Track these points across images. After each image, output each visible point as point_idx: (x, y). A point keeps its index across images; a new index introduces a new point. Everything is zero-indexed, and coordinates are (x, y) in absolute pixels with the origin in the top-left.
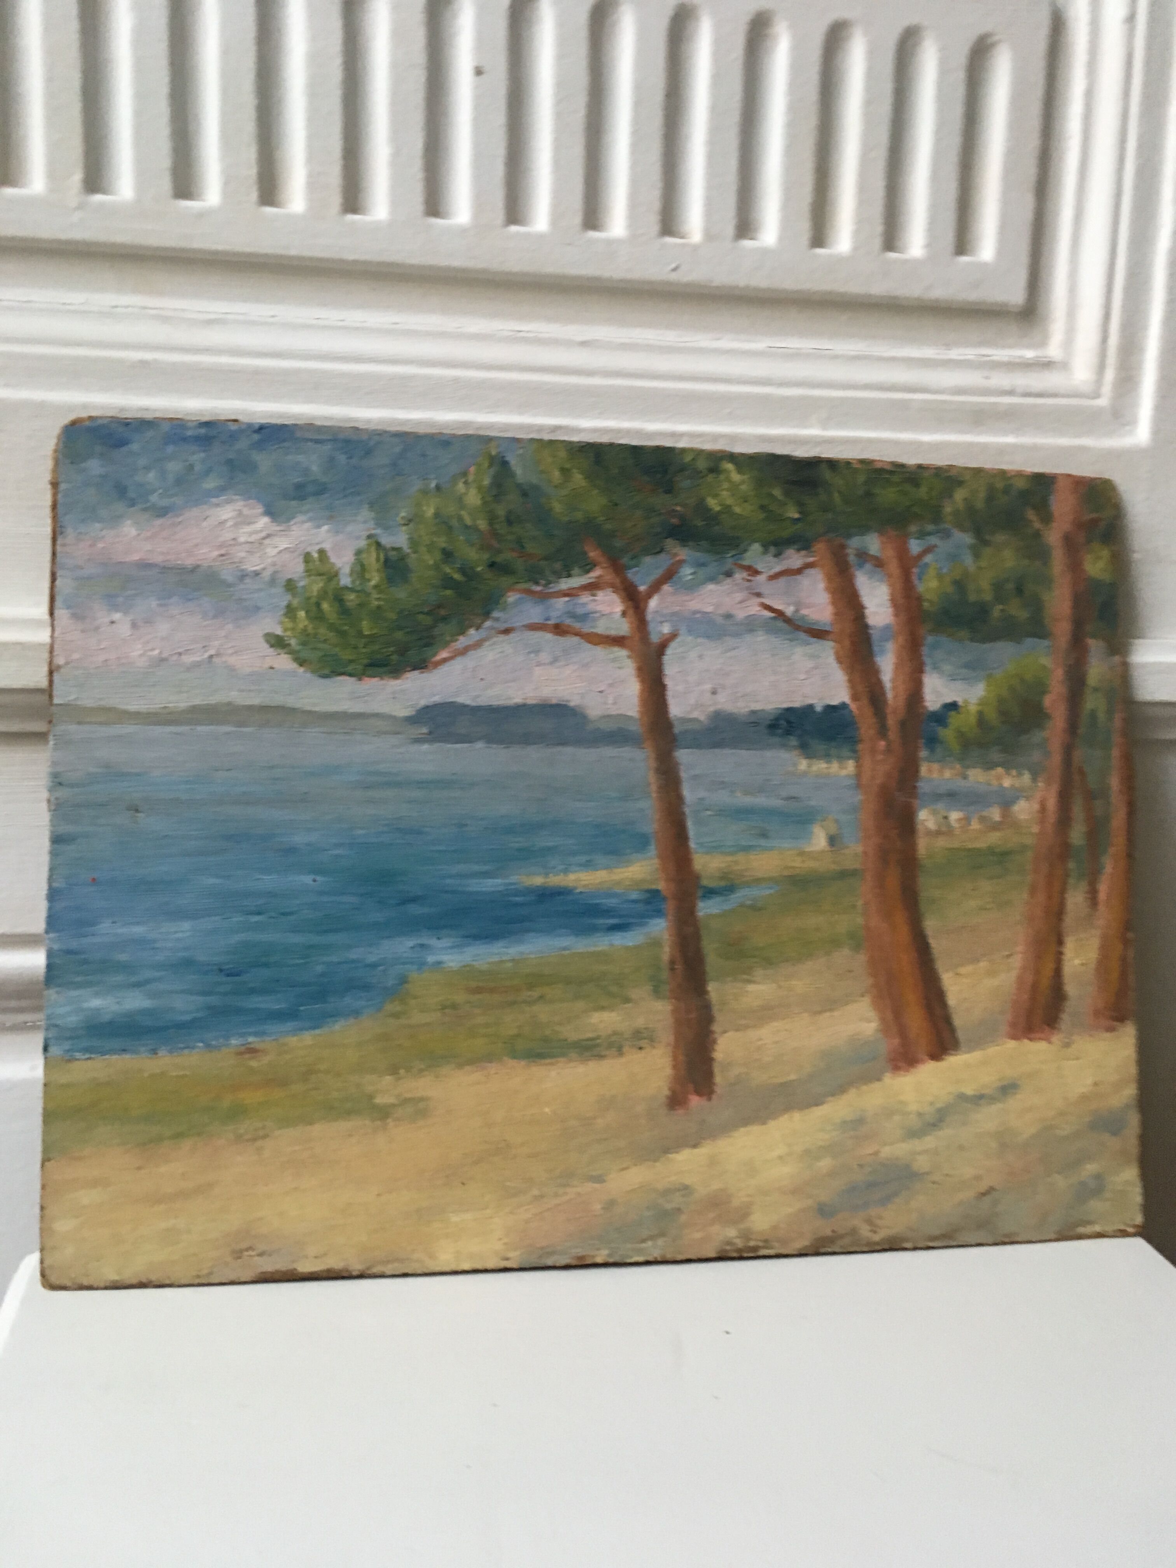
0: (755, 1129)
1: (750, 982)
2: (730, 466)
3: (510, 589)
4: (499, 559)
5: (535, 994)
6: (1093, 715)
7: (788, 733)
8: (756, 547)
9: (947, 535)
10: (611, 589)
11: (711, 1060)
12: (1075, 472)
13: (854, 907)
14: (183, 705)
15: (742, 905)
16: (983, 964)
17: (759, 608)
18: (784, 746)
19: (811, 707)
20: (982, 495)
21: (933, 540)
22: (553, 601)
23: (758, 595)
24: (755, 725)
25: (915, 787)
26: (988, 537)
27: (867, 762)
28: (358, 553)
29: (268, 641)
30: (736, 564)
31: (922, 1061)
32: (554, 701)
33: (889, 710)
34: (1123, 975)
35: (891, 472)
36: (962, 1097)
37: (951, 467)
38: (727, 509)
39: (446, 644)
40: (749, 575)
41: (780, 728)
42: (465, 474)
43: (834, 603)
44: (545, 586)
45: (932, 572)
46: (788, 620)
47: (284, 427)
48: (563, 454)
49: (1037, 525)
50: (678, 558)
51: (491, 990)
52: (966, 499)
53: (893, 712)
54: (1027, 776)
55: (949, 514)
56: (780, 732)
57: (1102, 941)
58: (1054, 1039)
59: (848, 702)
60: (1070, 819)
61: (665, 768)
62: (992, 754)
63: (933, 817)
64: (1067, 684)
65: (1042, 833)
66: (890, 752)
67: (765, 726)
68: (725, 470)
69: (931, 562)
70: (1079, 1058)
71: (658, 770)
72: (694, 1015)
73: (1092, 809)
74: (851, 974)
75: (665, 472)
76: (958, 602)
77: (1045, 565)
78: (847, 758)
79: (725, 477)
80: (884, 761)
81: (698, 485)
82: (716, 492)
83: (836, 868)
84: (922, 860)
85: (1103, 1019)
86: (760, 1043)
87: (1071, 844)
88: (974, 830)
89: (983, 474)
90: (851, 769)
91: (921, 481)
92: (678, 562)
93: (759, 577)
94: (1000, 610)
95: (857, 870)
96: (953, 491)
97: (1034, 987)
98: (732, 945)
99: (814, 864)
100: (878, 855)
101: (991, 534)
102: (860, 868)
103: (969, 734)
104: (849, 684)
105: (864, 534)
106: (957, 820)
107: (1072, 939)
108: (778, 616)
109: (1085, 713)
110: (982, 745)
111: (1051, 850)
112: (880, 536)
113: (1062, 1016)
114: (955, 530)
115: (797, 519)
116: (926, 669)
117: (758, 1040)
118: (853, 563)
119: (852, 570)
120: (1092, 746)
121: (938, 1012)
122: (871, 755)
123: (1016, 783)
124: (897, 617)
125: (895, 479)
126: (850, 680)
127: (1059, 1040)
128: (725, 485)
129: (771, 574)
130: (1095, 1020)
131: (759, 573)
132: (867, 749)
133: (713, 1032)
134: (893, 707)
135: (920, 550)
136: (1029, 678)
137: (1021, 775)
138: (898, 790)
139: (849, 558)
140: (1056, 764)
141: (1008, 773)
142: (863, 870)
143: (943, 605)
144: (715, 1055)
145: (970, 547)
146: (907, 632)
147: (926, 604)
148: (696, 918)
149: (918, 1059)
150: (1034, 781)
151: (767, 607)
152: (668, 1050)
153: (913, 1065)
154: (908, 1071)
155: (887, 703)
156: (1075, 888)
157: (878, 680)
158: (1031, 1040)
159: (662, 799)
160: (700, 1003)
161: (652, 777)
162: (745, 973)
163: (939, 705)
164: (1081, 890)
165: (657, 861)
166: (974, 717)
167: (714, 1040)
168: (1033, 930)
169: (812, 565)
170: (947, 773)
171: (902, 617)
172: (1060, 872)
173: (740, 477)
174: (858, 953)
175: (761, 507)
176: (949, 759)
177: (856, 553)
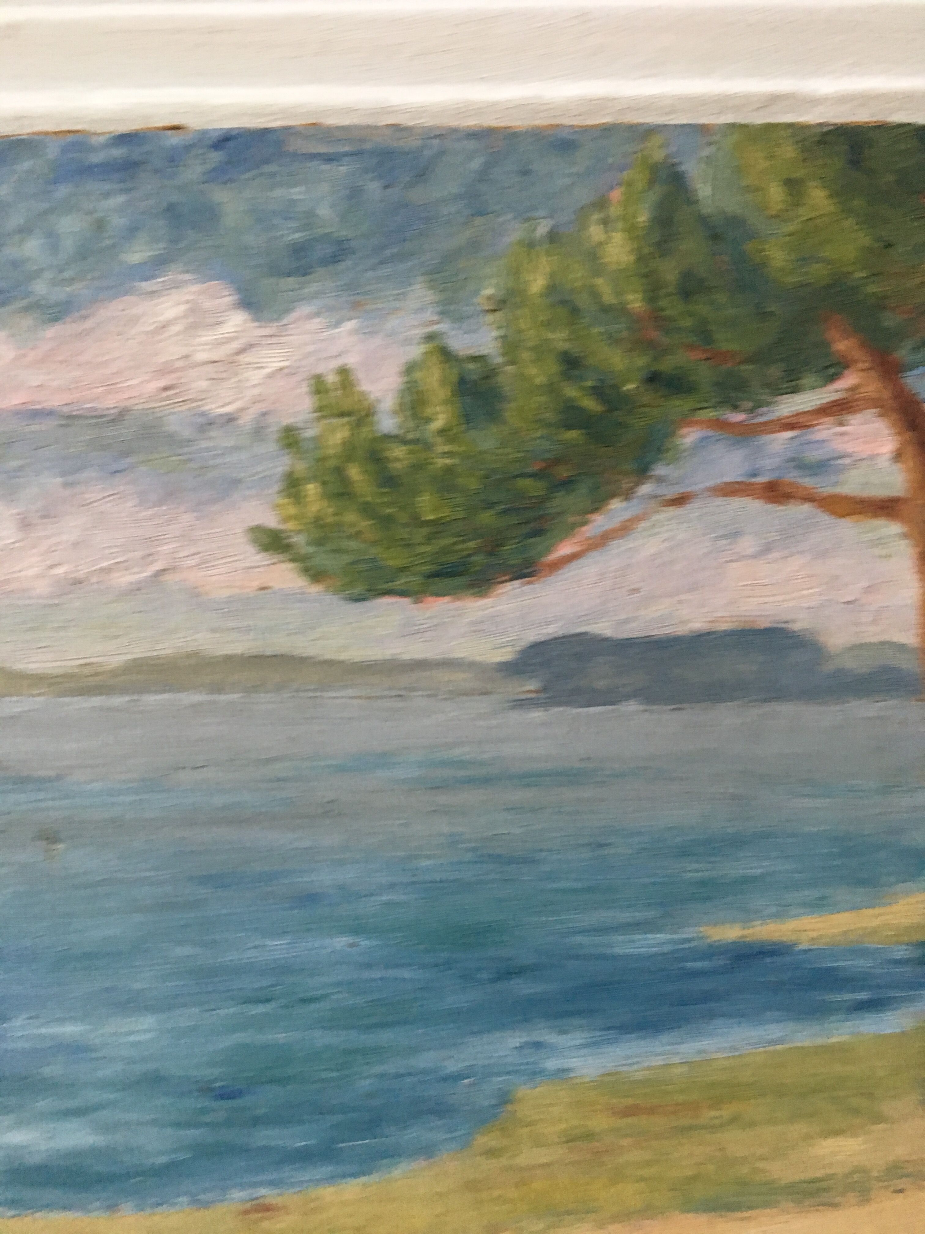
3: (686, 421)
4: (667, 365)
5: (726, 1112)
10: (874, 410)
14: (116, 661)
22: (767, 438)
28: (410, 368)
29: (255, 541)
32: (764, 624)
39: (572, 528)
42: (601, 204)
44: (751, 411)
47: (264, 133)
48: (789, 151)
51: (651, 1111)
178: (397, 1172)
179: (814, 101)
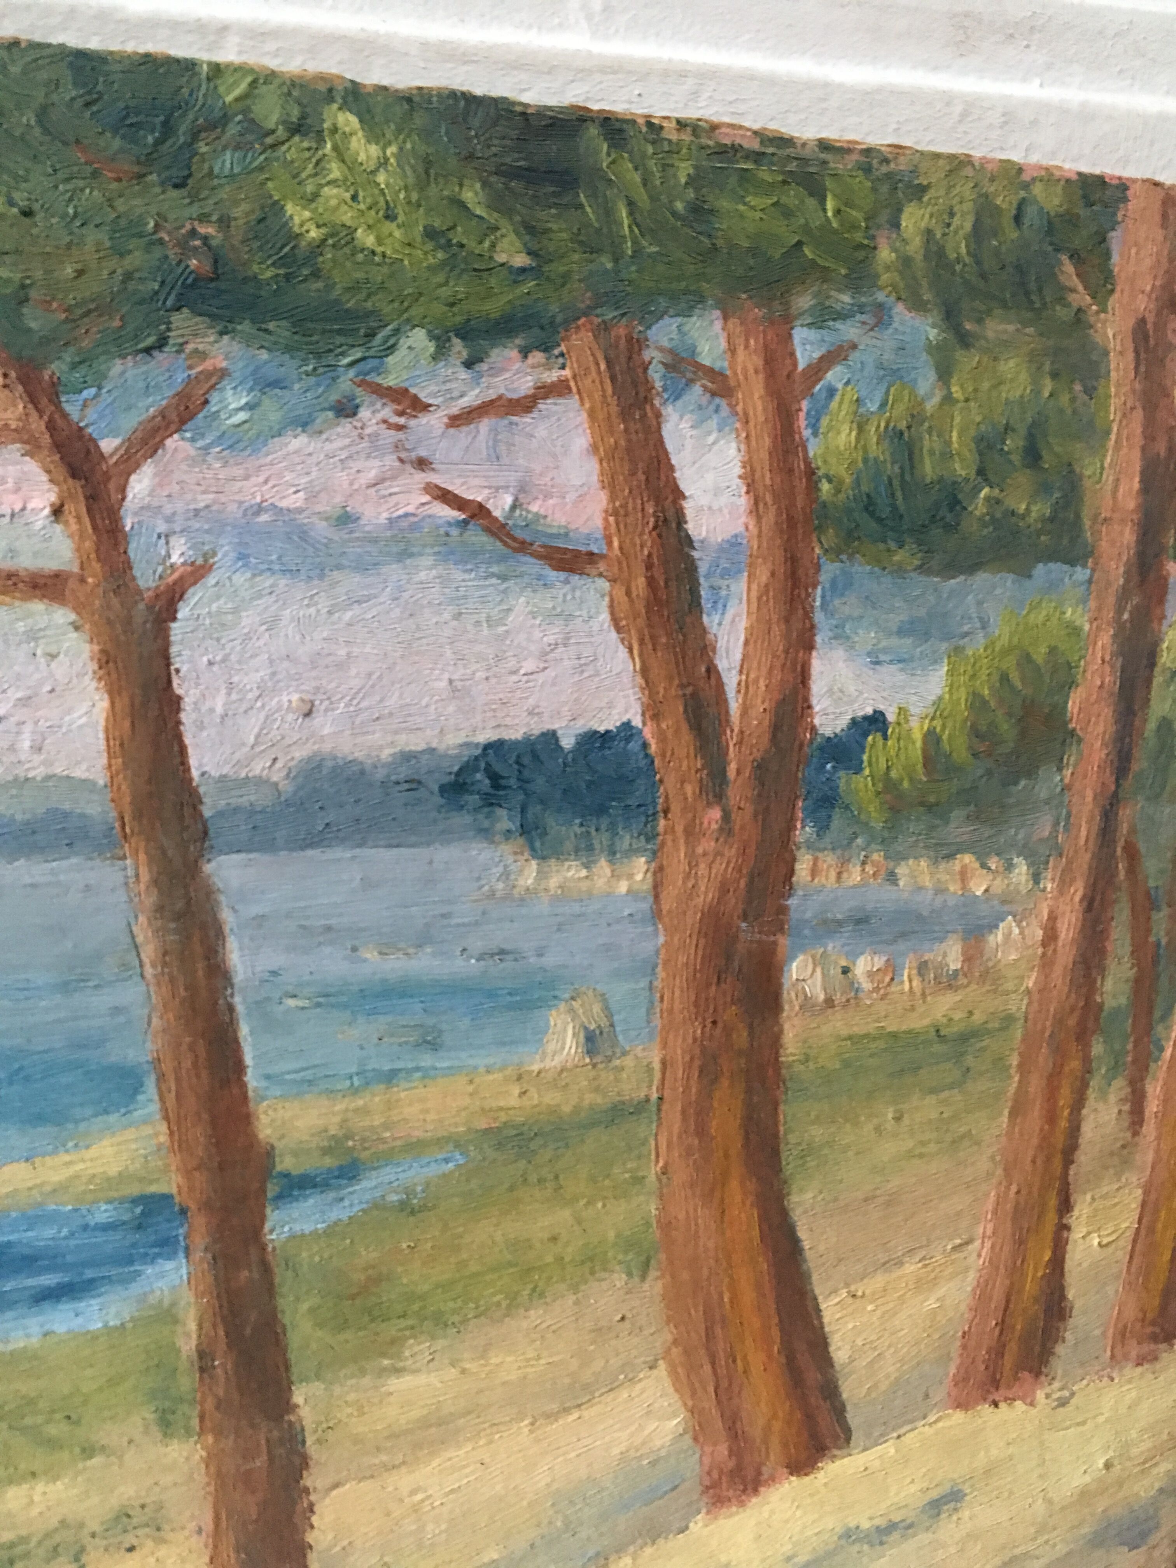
1: (398, 1371)
2: (348, 121)
6: (1166, 727)
7: (490, 802)
8: (419, 340)
9: (880, 316)
11: (303, 1549)
13: (638, 1180)
15: (378, 1205)
16: (910, 1268)
17: (426, 498)
18: (485, 833)
19: (551, 737)
20: (964, 223)
21: (849, 331)
23: (422, 464)
24: (414, 786)
25: (783, 910)
26: (971, 327)
27: (677, 858)
30: (362, 384)
31: (773, 1479)
33: (731, 739)
35: (758, 157)
36: (852, 1535)
38: (342, 237)
40: (401, 414)
41: (471, 793)
43: (610, 483)
45: (842, 410)
46: (497, 529)
49: (1081, 297)
50: (208, 365)
52: (929, 232)
53: (740, 743)
54: (1022, 869)
55: (888, 268)
56: (473, 799)
57: (1146, 1193)
58: (1040, 1395)
59: (637, 722)
60: (1102, 952)
61: (180, 905)
62: (952, 825)
63: (819, 971)
64: (1119, 665)
65: (1043, 989)
66: (730, 832)
67: (436, 788)
68: (335, 130)
69: (840, 386)
70: (1083, 1423)
71: (160, 909)
72: (260, 1462)
73: (1149, 931)
74: (627, 1324)
75: (168, 129)
76: (896, 483)
77: (1090, 391)
78: (632, 852)
79: (335, 148)
80: (718, 853)
81: (261, 169)
82: (310, 188)
83: (599, 1100)
84: (790, 1065)
85: (1134, 1342)
86: (419, 1497)
87: (1101, 1006)
88: (902, 993)
89: (968, 171)
90: (639, 877)
91: (829, 183)
92: (208, 375)
93: (424, 419)
94: (987, 499)
95: (647, 1100)
96: (900, 211)
97: (1008, 1301)
98: (353, 1297)
99: (552, 1098)
100: (697, 1063)
101: (980, 321)
102: (655, 1096)
103: (906, 784)
104: (640, 680)
105: (687, 313)
106: (870, 975)
107: (1088, 1197)
108: (472, 516)
109: (1152, 725)
110: (930, 808)
111: (1059, 1021)
112: (726, 318)
113: (1060, 1349)
114: (900, 308)
115: (523, 270)
116: (818, 639)
117: (413, 1492)
118: (658, 385)
119: (657, 402)
120: (1158, 796)
121: (813, 1377)
122: (687, 843)
123: (999, 885)
124: (759, 518)
125: (765, 174)
126: (645, 672)
127: (1048, 1396)
128: (335, 171)
129: (455, 411)
130: (1119, 1347)
131: (426, 407)
132: (679, 829)
133: (307, 1491)
134: (742, 732)
135: (816, 355)
136: (1040, 654)
137: (1009, 867)
138: (745, 917)
139: (650, 371)
140: (1082, 841)
141: (984, 866)
142: (660, 1099)
143: (865, 488)
144: (311, 1537)
145: (932, 349)
146: (779, 554)
147: (825, 486)
148: (263, 1248)
149: (765, 1477)
150: (1036, 878)
151: (445, 496)
152: (198, 1543)
153: (756, 1491)
154: (742, 1504)
155: (728, 721)
156: (1103, 1095)
157: (708, 670)
158: (996, 1404)
159: (172, 980)
160: (276, 1434)
161: (143, 932)
162: (384, 1355)
163: (843, 722)
164: (1112, 1098)
165: (163, 1127)
166: (919, 744)
167: (311, 1509)
168: (1014, 1188)
169: (559, 389)
170: (855, 875)
171: (770, 518)
172: (1075, 1064)
173: (374, 150)
174: (643, 1277)
175: (430, 234)
176: (859, 841)
177: (668, 359)
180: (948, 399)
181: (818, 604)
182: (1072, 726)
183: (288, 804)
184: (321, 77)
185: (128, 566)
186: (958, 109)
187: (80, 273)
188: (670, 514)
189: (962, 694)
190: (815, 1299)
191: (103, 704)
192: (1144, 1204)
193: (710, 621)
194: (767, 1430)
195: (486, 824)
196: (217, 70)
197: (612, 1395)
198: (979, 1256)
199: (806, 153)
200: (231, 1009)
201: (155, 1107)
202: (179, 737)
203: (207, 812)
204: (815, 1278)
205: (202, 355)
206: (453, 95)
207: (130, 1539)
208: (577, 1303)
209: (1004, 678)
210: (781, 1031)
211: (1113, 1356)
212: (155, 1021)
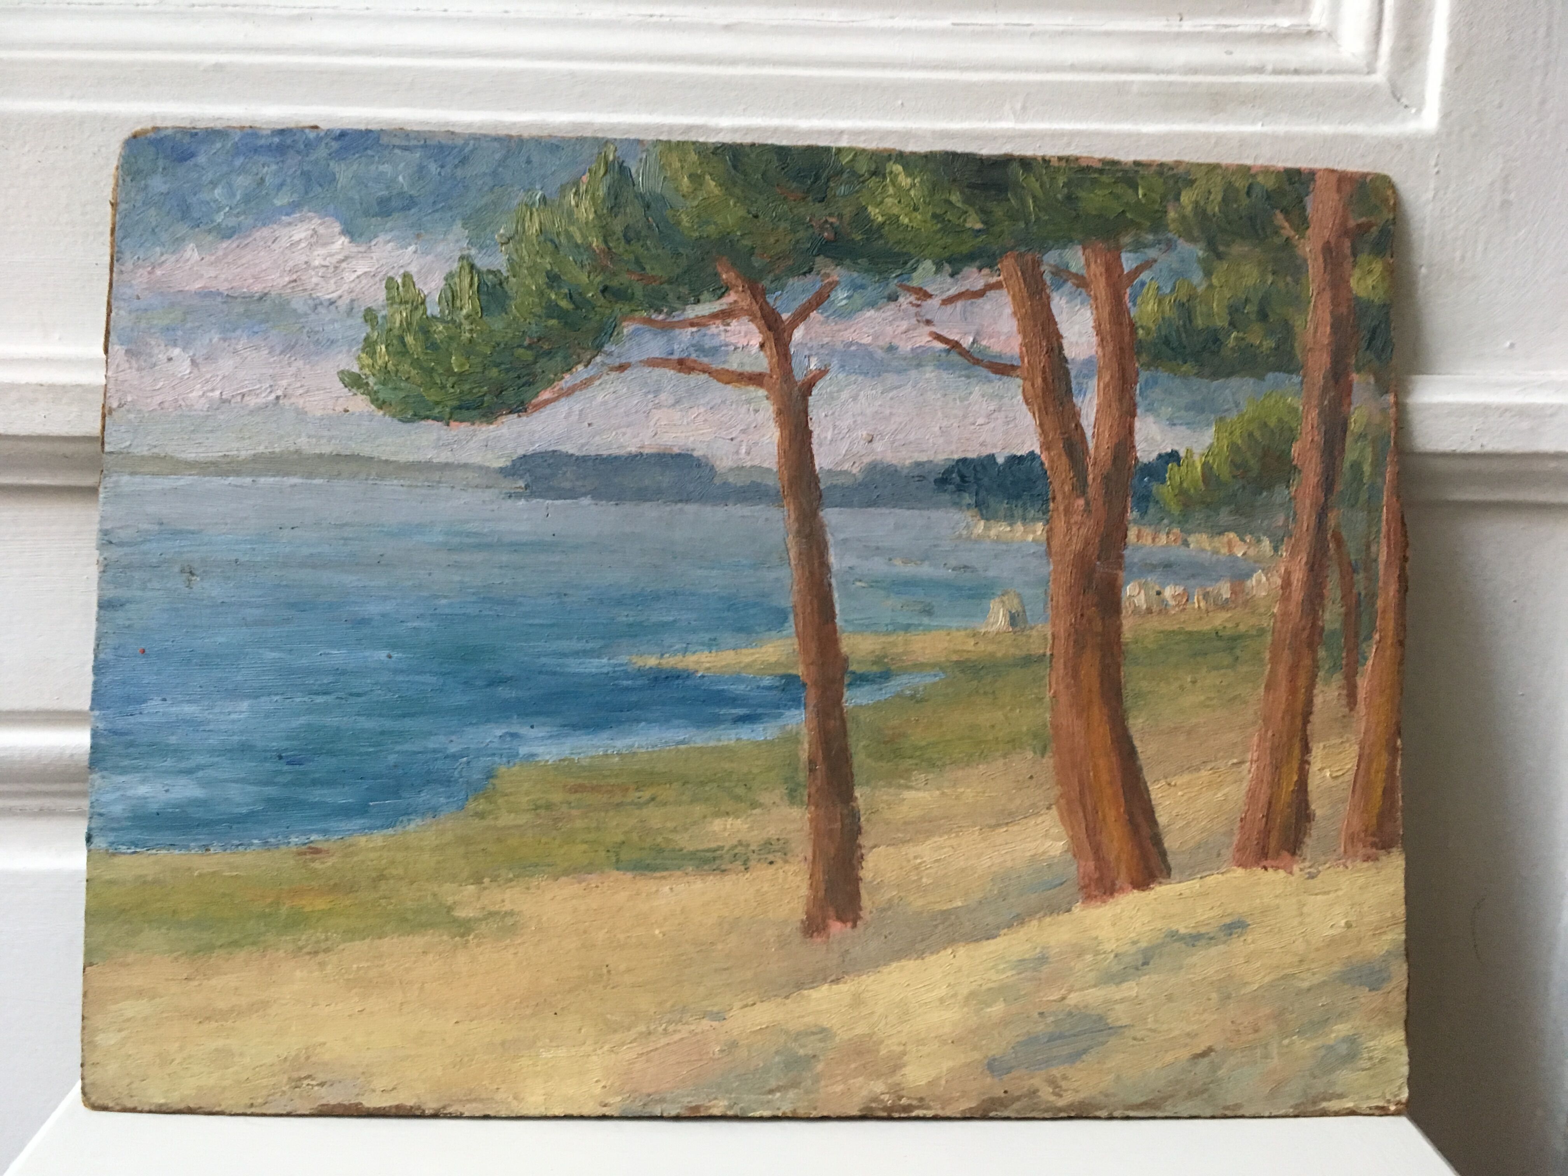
0: (910, 965)
1: (909, 788)
2: (898, 168)
3: (625, 318)
4: (614, 283)
5: (647, 794)
6: (1356, 466)
7: (960, 489)
8: (928, 265)
9: (1170, 245)
10: (748, 317)
11: (858, 879)
12: (1340, 167)
13: (1040, 700)
14: (244, 454)
15: (899, 695)
16: (1204, 773)
17: (930, 339)
18: (957, 505)
19: (992, 457)
20: (1217, 196)
21: (1152, 253)
22: (677, 331)
23: (928, 322)
24: (921, 479)
25: (1121, 557)
26: (1221, 248)
27: (1060, 524)
28: (449, 277)
29: (342, 380)
30: (901, 286)
31: (1122, 890)
32: (676, 450)
33: (1090, 462)
34: (1388, 792)
35: (1101, 171)
36: (1174, 936)
37: (1178, 163)
38: (893, 220)
39: (551, 383)
40: (918, 299)
41: (951, 484)
42: (576, 183)
43: (1023, 331)
44: (669, 314)
45: (1149, 293)
46: (965, 353)
47: (367, 133)
48: (693, 157)
49: (1288, 231)
50: (830, 279)
51: (594, 789)
52: (1197, 203)
53: (1094, 464)
54: (1266, 544)
55: (1174, 221)
56: (951, 487)
57: (1362, 748)
58: (1296, 868)
59: (1038, 451)
60: (1321, 596)
61: (808, 531)
62: (1221, 515)
63: (1143, 592)
64: (1323, 430)
65: (1285, 614)
66: (1090, 511)
67: (932, 480)
68: (891, 172)
69: (1148, 281)
70: (1327, 893)
71: (798, 532)
72: (837, 825)
73: (1352, 585)
74: (1034, 781)
75: (817, 178)
76: (1182, 329)
77: (1297, 282)
78: (1034, 520)
79: (891, 180)
80: (1082, 523)
81: (857, 192)
82: (879, 199)
83: (1017, 652)
84: (1127, 644)
85: (1360, 845)
86: (919, 861)
87: (1323, 629)
88: (1194, 609)
89: (1219, 171)
90: (1039, 533)
91: (1139, 181)
92: (830, 284)
93: (929, 301)
94: (1236, 338)
95: (1044, 655)
96: (1179, 194)
97: (1270, 803)
98: (885, 743)
99: (991, 648)
100: (1072, 638)
101: (1228, 245)
102: (1048, 653)
103: (1192, 491)
104: (1039, 430)
105: (1064, 247)
106: (1174, 597)
107: (1321, 745)
108: (953, 347)
109: (1347, 464)
110: (1208, 505)
111: (1295, 635)
112: (1084, 249)
113: (1307, 840)
114: (1181, 241)
115: (980, 231)
116: (1139, 411)
117: (916, 858)
118: (1048, 282)
119: (1048, 291)
120: (1353, 506)
121: (1145, 831)
122: (1065, 515)
123: (1252, 552)
124: (1103, 348)
125: (1105, 179)
126: (1041, 425)
127: (1301, 870)
128: (891, 190)
129: (945, 296)
130: (1349, 847)
131: (930, 296)
132: (1061, 508)
133: (860, 847)
134: (1095, 459)
135: (1134, 266)
136: (1272, 422)
137: (1259, 541)
138: (1099, 559)
139: (1044, 276)
140: (1305, 528)
141: (1242, 540)
142: (1052, 655)
143: (1163, 333)
144: (862, 874)
145: (1199, 260)
146: (1115, 366)
147: (1141, 332)
148: (842, 709)
149: (1117, 887)
150: (1276, 549)
151: (939, 337)
152: (805, 866)
153: (1112, 894)
154: (1104, 902)
155: (1088, 453)
156: (1327, 682)
157: (1076, 426)
158: (1266, 868)
159: (803, 567)
160: (845, 812)
161: (791, 541)
162: (901, 777)
163: (1154, 455)
164: (1334, 685)
165: (796, 640)
166: (1199, 469)
167: (862, 857)
168: (1270, 733)
169: (998, 286)
170: (1163, 539)
171: (1110, 348)
172: (1307, 662)
173: (909, 180)
174: (1043, 756)
175: (935, 216)
176: (1166, 521)
177: (1054, 270)
178: (412, 826)
179: (718, 131)
180: (1211, 286)
181: (1138, 392)
182: (1294, 463)
183: (860, 485)
184: (885, 150)
185: (791, 371)
186: (1213, 141)
187: (777, 241)
188: (1056, 345)
189: (1225, 443)
190: (1145, 783)
191: (777, 434)
192: (1360, 757)
193: (1077, 400)
194: (1118, 858)
195: (957, 500)
196: (839, 150)
197: (1025, 821)
198: (1250, 771)
199: (1127, 167)
200: (830, 585)
201: (793, 629)
202: (811, 450)
203: (822, 486)
204: (1145, 771)
205: (828, 275)
206: (947, 153)
207: (771, 857)
208: (1005, 764)
209: (1251, 435)
210: (1120, 626)
211: (1345, 852)
212: (795, 587)
